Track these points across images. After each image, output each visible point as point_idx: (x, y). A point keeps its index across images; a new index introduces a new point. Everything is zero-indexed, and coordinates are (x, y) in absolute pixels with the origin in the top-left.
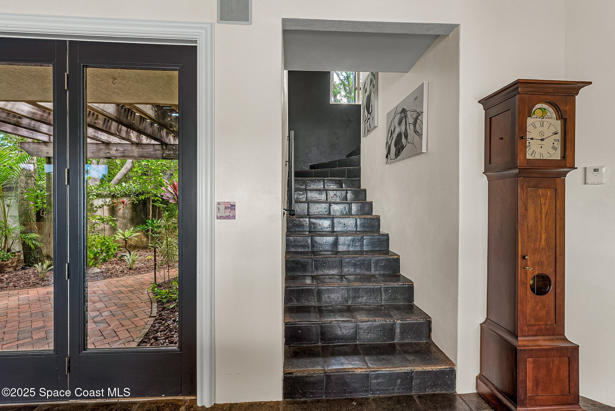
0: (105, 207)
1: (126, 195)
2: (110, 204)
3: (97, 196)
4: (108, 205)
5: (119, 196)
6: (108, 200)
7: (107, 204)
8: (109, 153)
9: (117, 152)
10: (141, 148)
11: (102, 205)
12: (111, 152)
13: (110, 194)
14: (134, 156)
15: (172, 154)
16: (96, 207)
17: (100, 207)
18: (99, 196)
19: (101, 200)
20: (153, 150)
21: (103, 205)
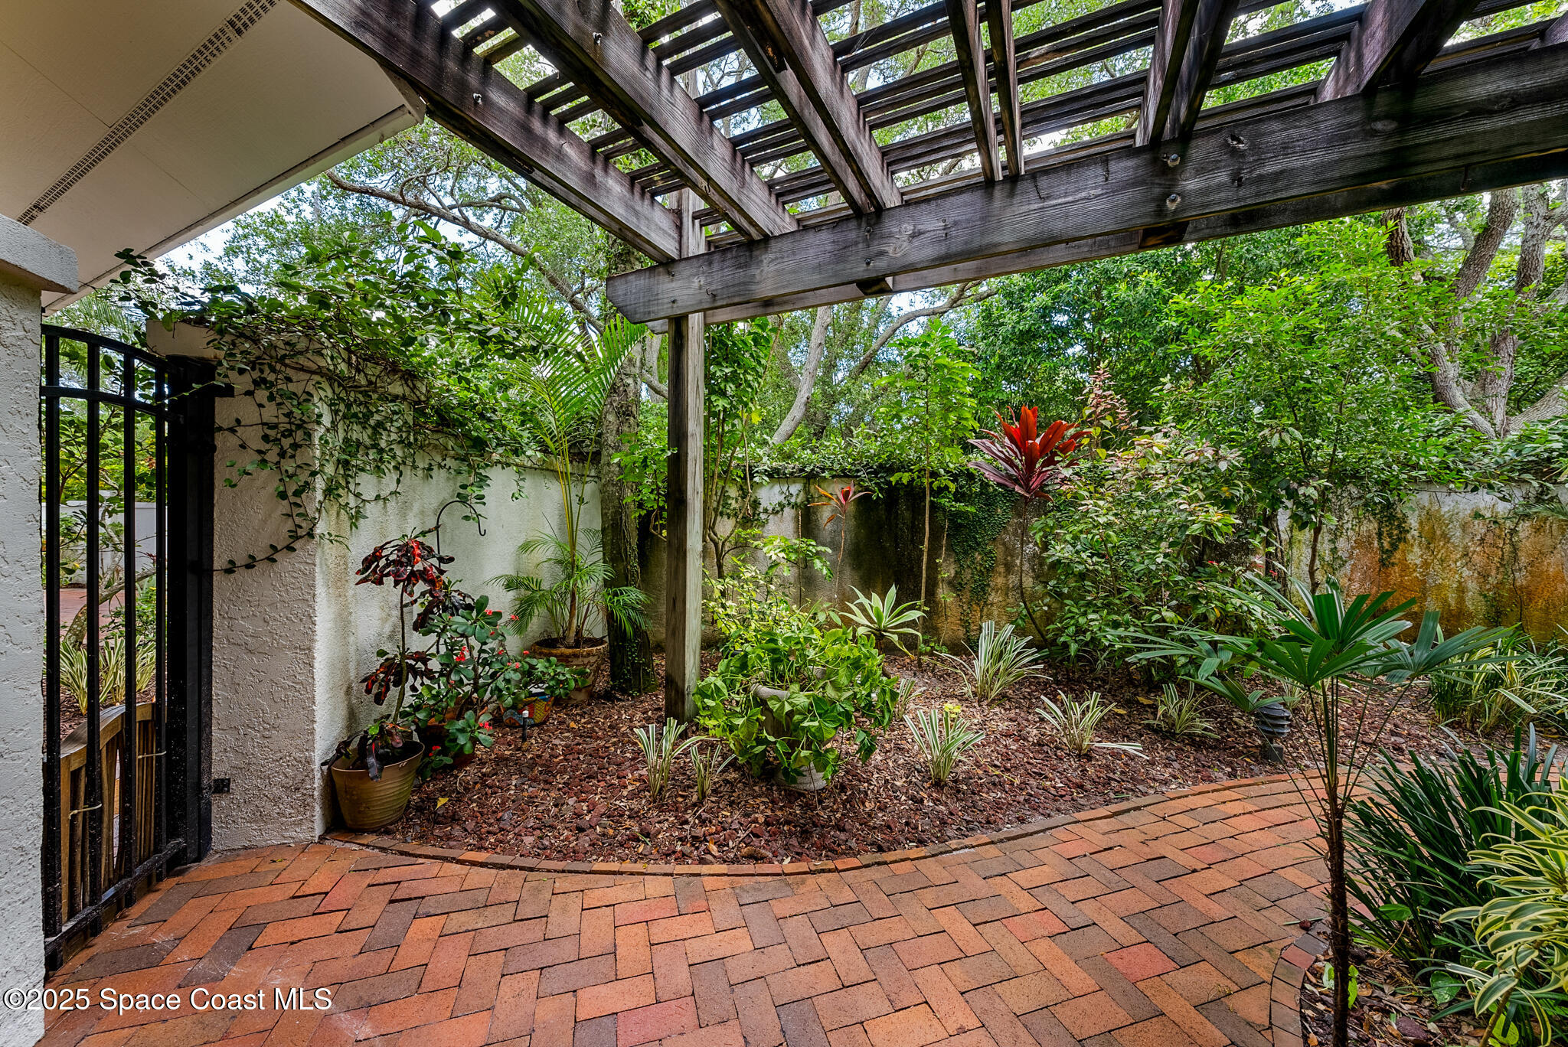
0: (787, 510)
1: (844, 475)
2: (799, 501)
3: (770, 476)
4: (795, 506)
5: (826, 474)
6: (795, 488)
7: (793, 500)
8: (882, 253)
9: (916, 242)
10: (1033, 195)
11: (779, 504)
12: (890, 250)
13: (802, 470)
14: (996, 245)
15: (1220, 187)
16: (766, 511)
17: (775, 512)
18: (774, 475)
19: (777, 488)
20: (1099, 191)
21: (782, 506)
